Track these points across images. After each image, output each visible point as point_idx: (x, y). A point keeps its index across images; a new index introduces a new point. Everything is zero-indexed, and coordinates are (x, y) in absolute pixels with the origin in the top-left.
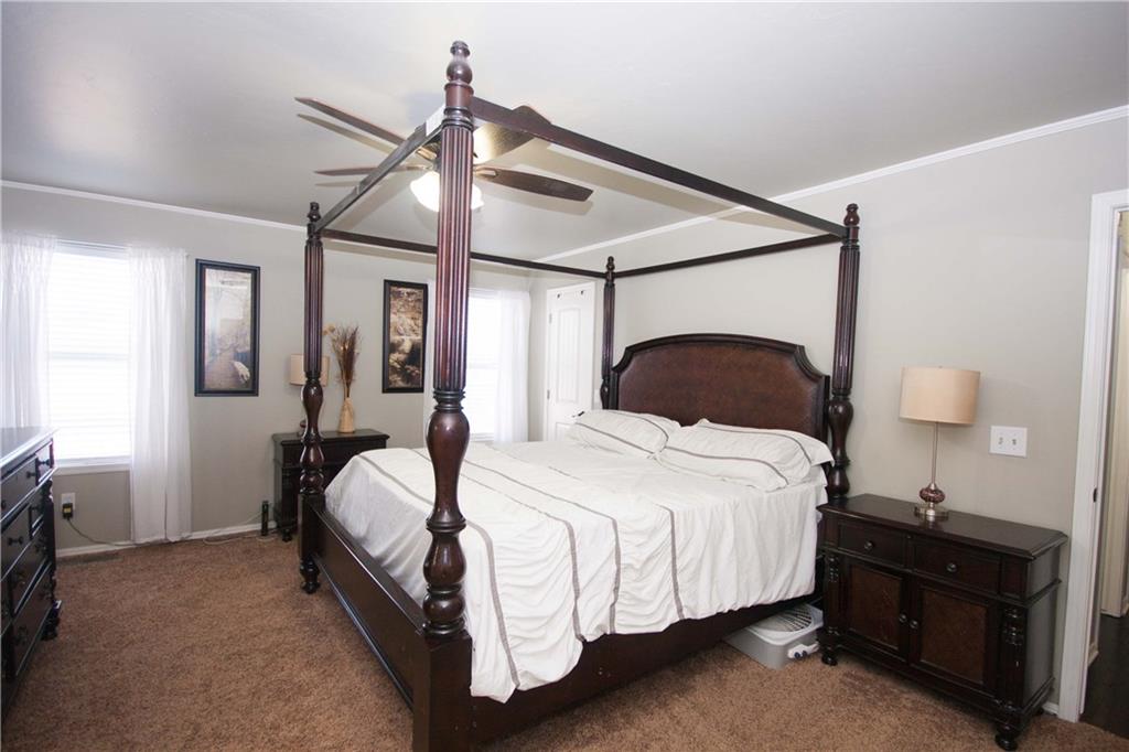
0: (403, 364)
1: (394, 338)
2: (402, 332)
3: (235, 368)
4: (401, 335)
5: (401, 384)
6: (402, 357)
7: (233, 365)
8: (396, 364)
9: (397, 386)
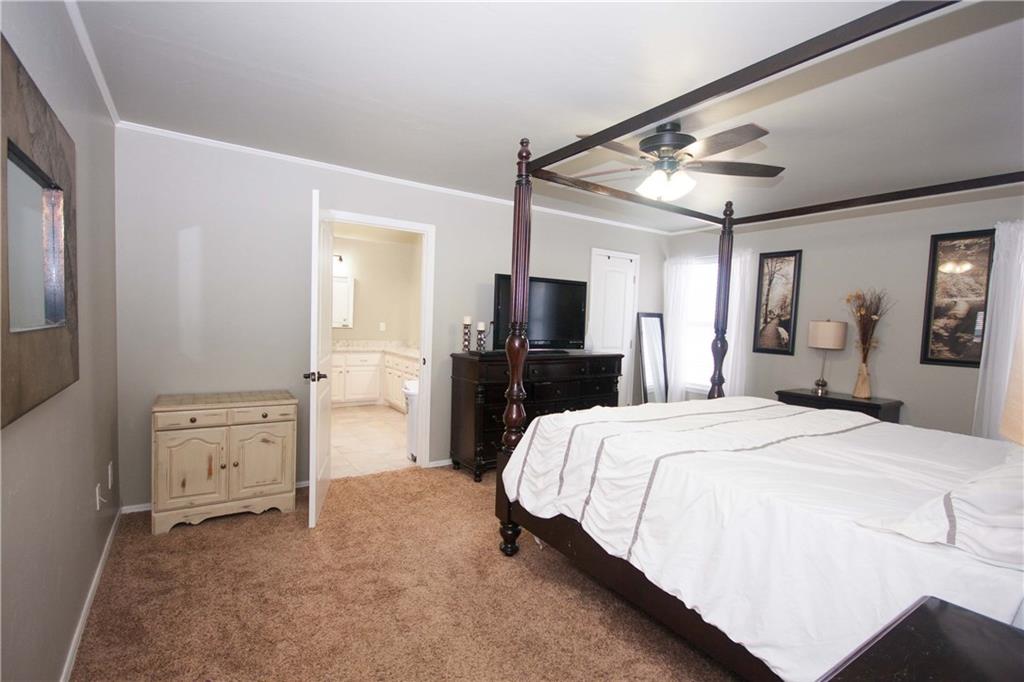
0: (954, 331)
1: (940, 300)
2: (954, 291)
3: (779, 333)
4: (952, 296)
5: (947, 355)
6: (952, 323)
7: (777, 330)
8: (942, 331)
9: (942, 357)
